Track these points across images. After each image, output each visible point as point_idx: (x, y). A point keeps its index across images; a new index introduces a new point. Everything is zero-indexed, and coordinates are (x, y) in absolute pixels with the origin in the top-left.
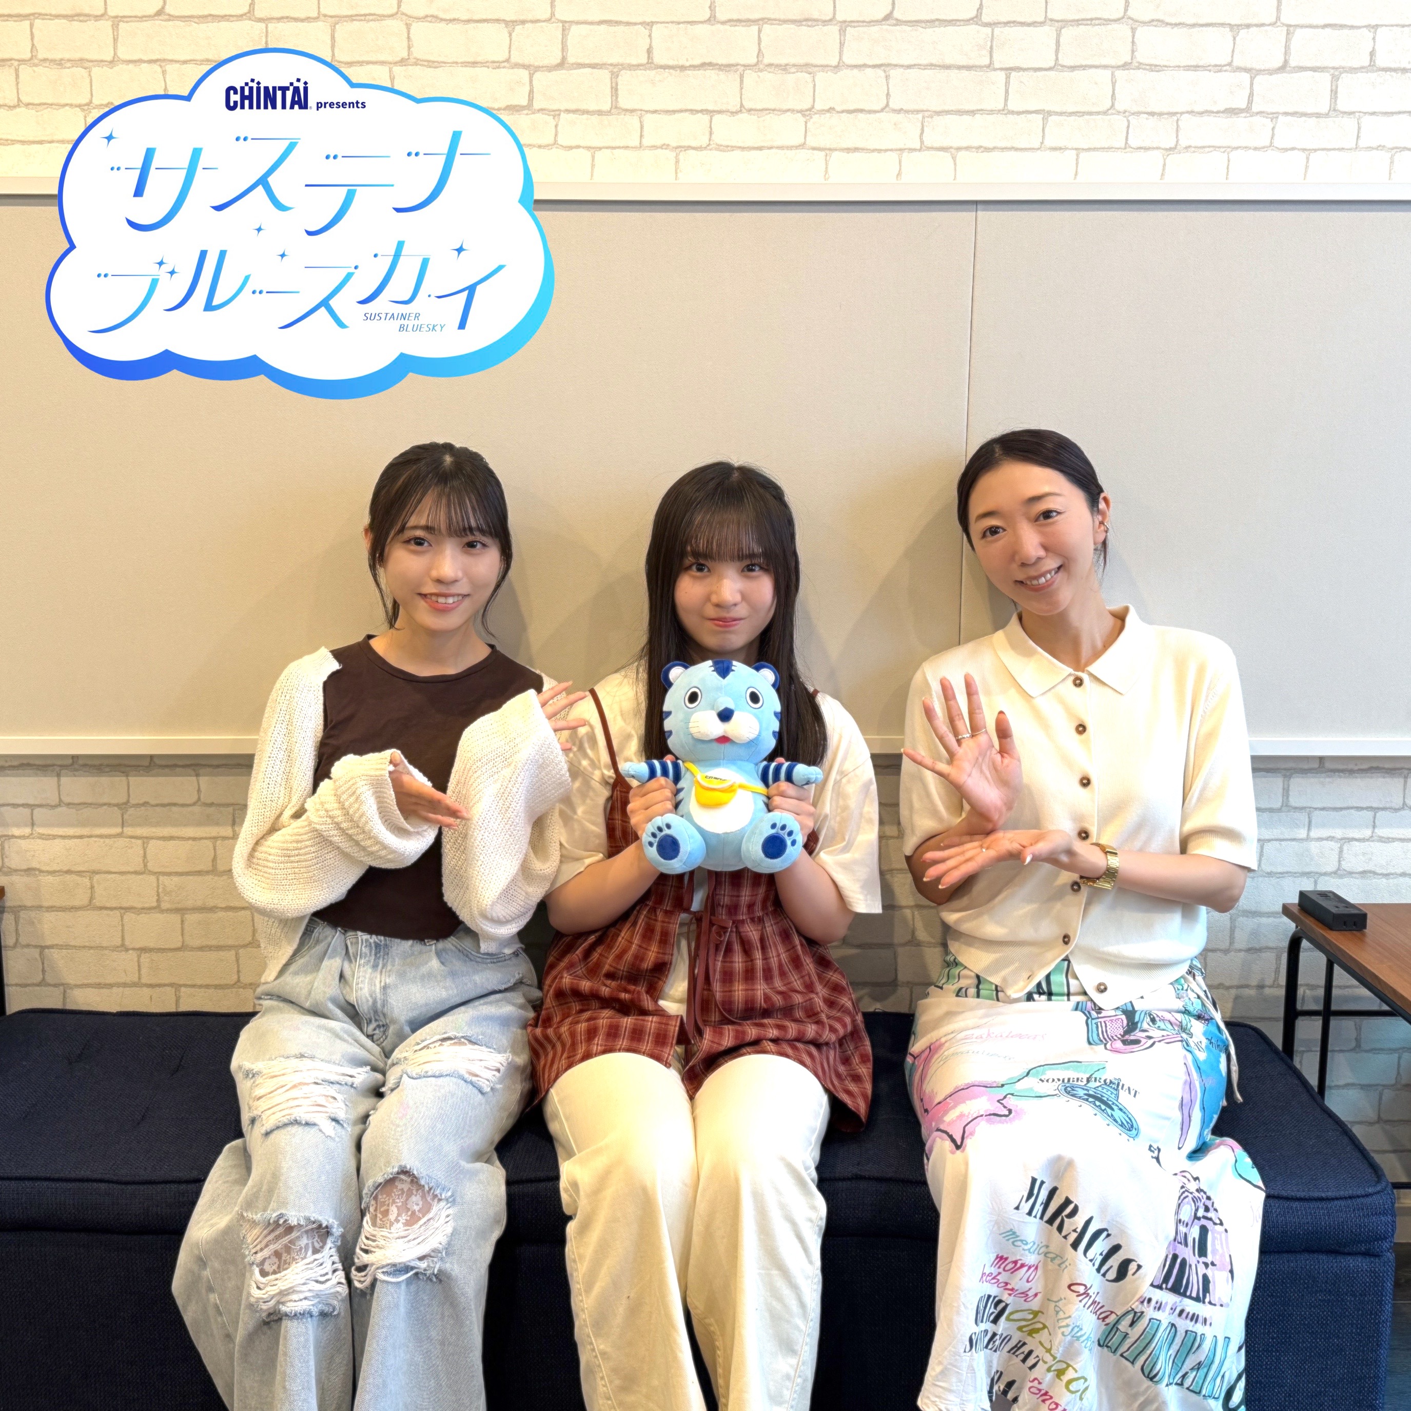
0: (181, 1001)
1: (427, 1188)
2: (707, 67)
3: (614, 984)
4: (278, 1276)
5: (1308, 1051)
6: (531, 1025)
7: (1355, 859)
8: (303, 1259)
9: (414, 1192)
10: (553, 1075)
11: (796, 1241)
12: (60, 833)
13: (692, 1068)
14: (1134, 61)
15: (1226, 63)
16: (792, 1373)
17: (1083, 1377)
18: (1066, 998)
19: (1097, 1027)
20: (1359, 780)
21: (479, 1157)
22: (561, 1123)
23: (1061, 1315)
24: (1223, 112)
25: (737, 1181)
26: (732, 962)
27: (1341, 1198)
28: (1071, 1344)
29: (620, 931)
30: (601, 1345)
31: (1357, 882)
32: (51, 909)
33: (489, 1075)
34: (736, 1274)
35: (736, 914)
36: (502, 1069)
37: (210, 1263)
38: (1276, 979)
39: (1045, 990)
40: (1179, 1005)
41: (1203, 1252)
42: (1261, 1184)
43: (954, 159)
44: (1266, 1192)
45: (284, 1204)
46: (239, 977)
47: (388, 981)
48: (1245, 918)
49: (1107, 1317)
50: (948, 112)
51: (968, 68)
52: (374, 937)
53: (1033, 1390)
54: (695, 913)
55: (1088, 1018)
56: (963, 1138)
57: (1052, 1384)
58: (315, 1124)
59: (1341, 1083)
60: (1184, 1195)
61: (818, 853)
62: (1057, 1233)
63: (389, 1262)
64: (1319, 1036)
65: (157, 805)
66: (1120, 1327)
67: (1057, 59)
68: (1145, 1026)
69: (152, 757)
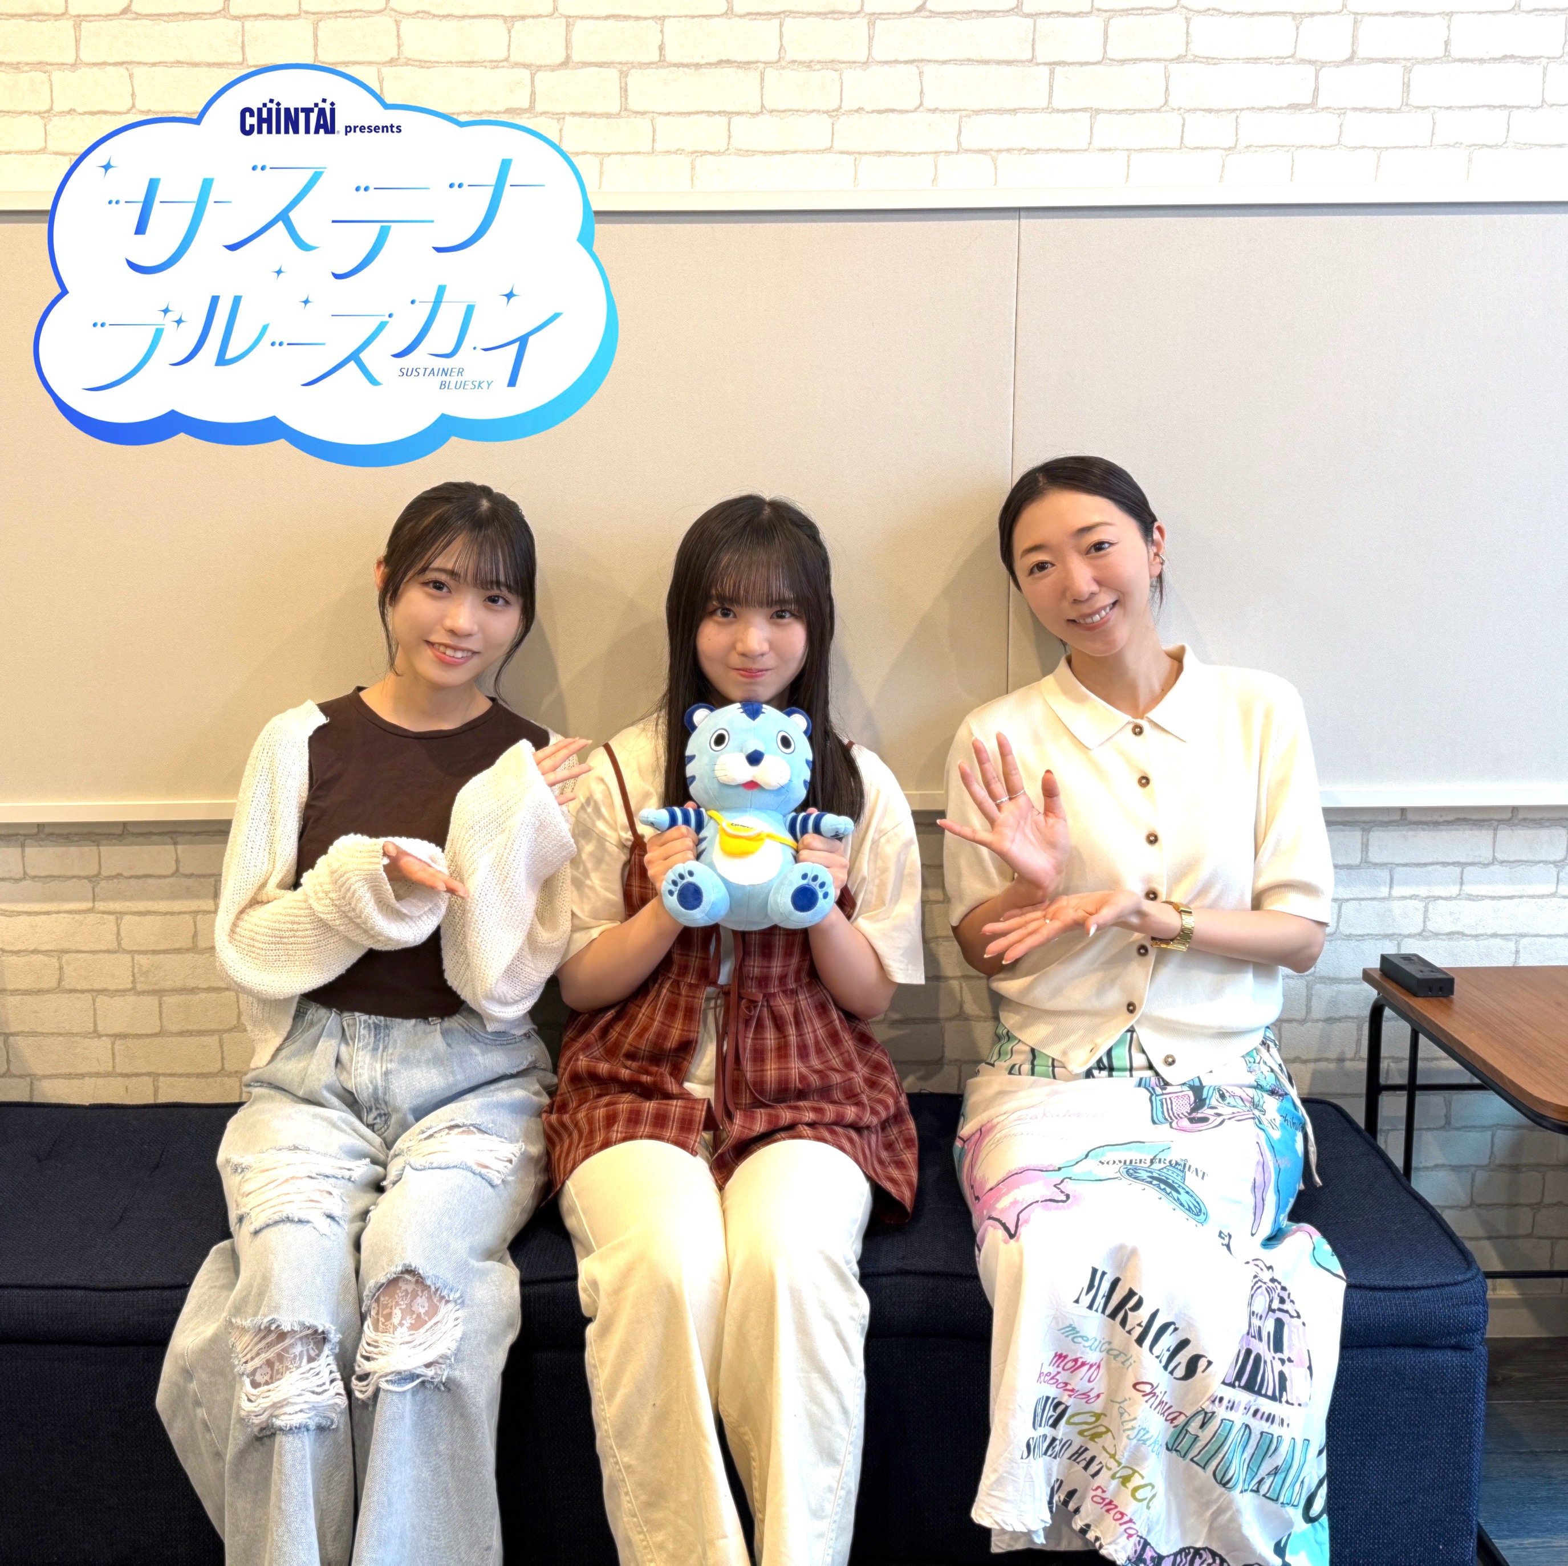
0: (160, 1091)
1: (433, 1289)
2: (724, 65)
3: (635, 1065)
4: (271, 1387)
5: (1393, 1130)
6: (546, 1112)
7: (1442, 918)
8: (297, 1368)
9: (420, 1293)
10: (569, 1165)
11: (838, 1342)
12: (25, 909)
13: (721, 1156)
14: (1189, 54)
15: (1289, 54)
16: (834, 1485)
17: (1150, 1484)
18: (1128, 1073)
19: (1162, 1104)
20: (1444, 833)
21: (490, 1254)
22: (579, 1218)
23: (1126, 1417)
24: (1285, 108)
25: (772, 1276)
26: (763, 1039)
27: (1428, 1287)
28: (1137, 1448)
29: (640, 1007)
30: (625, 1457)
31: (1442, 944)
32: (15, 992)
33: (501, 1166)
34: (771, 1378)
35: (766, 986)
36: (514, 1159)
37: (196, 1374)
38: (1357, 1052)
39: (1106, 1066)
40: (1251, 1079)
41: (1278, 1347)
42: (1341, 1273)
43: (994, 161)
44: (1347, 1281)
45: (277, 1308)
46: (223, 1065)
47: (389, 1066)
48: (1323, 985)
49: (1175, 1418)
50: (988, 111)
51: (1009, 63)
52: (373, 1017)
53: (1096, 1499)
54: (722, 986)
55: (1152, 1095)
56: (1017, 1226)
57: (1117, 1492)
58: (308, 1222)
59: (1431, 1164)
60: (1257, 1285)
61: (856, 918)
62: (1121, 1328)
63: (393, 1369)
64: (1403, 1113)
65: (131, 877)
66: (1189, 1429)
67: (1105, 52)
68: (1214, 1102)
69: (125, 824)
